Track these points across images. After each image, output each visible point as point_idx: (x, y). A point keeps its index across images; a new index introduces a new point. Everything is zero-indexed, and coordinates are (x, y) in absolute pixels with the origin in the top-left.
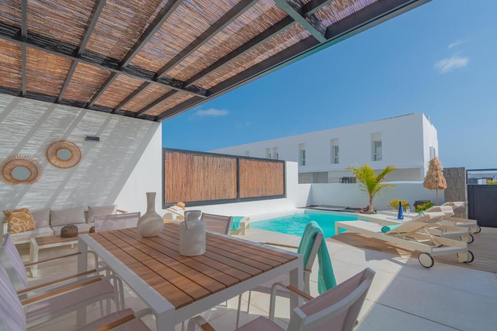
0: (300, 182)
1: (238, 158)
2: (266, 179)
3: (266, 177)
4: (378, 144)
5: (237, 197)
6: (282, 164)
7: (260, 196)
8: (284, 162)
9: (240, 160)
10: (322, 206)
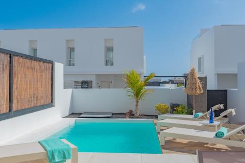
0: (65, 87)
1: (11, 55)
2: (37, 84)
3: (37, 81)
4: (109, 49)
5: (10, 111)
6: (51, 65)
7: (32, 106)
8: (52, 63)
9: (13, 57)
10: (85, 113)
